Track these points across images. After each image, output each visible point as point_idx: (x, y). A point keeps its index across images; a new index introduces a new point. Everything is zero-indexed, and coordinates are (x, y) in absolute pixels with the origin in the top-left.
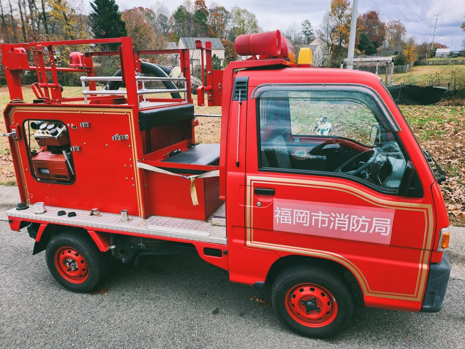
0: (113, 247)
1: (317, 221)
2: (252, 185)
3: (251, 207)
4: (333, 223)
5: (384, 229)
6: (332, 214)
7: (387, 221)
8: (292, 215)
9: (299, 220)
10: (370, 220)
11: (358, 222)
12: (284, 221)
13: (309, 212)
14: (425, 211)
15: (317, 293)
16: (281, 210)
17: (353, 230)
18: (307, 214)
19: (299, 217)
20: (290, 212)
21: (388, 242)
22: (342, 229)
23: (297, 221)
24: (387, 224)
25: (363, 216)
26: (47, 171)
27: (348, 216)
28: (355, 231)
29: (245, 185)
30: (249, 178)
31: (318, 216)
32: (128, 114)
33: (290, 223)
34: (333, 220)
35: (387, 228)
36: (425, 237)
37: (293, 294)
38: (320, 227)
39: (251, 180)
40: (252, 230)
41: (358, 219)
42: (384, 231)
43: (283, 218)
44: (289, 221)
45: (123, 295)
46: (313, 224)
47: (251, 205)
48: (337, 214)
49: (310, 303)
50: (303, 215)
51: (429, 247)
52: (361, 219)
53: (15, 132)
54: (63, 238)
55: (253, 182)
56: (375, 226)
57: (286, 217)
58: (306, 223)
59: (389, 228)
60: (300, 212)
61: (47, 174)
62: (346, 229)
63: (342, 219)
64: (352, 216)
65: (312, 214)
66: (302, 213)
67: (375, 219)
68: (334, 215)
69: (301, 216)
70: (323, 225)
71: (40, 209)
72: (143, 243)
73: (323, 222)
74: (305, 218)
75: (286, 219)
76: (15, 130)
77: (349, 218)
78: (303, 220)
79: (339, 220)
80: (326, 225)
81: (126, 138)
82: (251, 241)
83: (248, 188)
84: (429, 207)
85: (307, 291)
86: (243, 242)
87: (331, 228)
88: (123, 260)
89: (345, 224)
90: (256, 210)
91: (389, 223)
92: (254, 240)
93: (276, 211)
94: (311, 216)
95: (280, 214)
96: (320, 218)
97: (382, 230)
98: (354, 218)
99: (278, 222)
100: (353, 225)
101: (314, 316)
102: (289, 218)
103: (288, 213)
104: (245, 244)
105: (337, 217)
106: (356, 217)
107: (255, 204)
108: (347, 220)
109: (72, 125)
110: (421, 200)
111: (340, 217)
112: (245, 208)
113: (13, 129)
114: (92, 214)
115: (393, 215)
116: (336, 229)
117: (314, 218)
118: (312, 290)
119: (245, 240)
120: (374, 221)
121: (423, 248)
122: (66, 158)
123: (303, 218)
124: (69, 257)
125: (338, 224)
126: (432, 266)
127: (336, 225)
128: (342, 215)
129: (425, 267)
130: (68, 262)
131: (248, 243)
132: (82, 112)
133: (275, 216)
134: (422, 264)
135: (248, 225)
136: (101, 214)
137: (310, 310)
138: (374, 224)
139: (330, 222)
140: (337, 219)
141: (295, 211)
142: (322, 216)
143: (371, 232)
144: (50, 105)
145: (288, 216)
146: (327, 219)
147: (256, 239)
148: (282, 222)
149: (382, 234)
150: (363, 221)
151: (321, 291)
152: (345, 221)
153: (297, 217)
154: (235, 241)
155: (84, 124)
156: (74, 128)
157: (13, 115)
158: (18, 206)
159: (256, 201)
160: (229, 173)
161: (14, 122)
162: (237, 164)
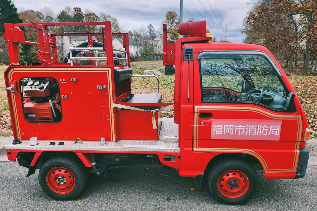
0: (94, 164)
1: (238, 131)
2: (198, 112)
3: (197, 126)
4: (247, 131)
5: (276, 131)
6: (247, 125)
7: (278, 127)
8: (223, 129)
9: (227, 131)
10: (268, 127)
11: (262, 129)
12: (218, 133)
13: (233, 126)
14: (297, 119)
15: (237, 176)
16: (216, 126)
17: (259, 134)
18: (232, 127)
19: (227, 129)
20: (222, 127)
21: (278, 139)
22: (253, 134)
23: (226, 132)
24: (278, 129)
25: (265, 125)
26: (34, 116)
27: (256, 126)
28: (260, 134)
29: (194, 112)
30: (196, 107)
31: (239, 128)
32: (107, 71)
33: (222, 134)
34: (247, 129)
35: (278, 131)
36: (298, 134)
37: (222, 178)
38: (239, 134)
39: (197, 109)
40: (197, 140)
41: (262, 127)
42: (276, 133)
43: (218, 131)
44: (221, 133)
45: (100, 198)
46: (236, 133)
47: (197, 125)
48: (250, 126)
49: (233, 183)
50: (230, 128)
51: (300, 140)
52: (264, 127)
53: (13, 87)
54: (55, 161)
55: (198, 110)
56: (272, 131)
57: (219, 130)
58: (232, 133)
59: (279, 130)
60: (228, 126)
61: (33, 118)
62: (255, 134)
63: (253, 128)
64: (259, 126)
65: (235, 127)
66: (229, 127)
67: (271, 126)
68: (248, 126)
69: (229, 128)
70: (242, 133)
71: (34, 142)
72: (118, 158)
73: (242, 131)
74: (231, 130)
75: (219, 132)
76: (13, 85)
77: (257, 127)
78: (230, 131)
79: (251, 129)
80: (243, 133)
81: (105, 88)
82: (196, 148)
83: (195, 114)
84: (299, 117)
85: (231, 175)
86: (191, 149)
87: (246, 134)
88: (98, 173)
89: (254, 131)
90: (200, 128)
91: (279, 128)
92: (198, 147)
93: (213, 127)
94: (235, 128)
95: (216, 129)
96: (240, 129)
97: (275, 132)
98: (259, 127)
99: (214, 134)
100: (259, 131)
101: (235, 190)
102: (221, 131)
103: (221, 128)
104: (193, 150)
105: (250, 127)
106: (261, 126)
107: (200, 124)
108: (256, 128)
109: (64, 80)
110: (295, 113)
111: (252, 127)
112: (193, 127)
113: (11, 85)
114: (76, 143)
115: (281, 123)
116: (249, 134)
117: (236, 129)
118: (234, 174)
119: (193, 147)
120: (271, 128)
121: (297, 141)
122: (51, 105)
123: (230, 129)
124: (58, 175)
125: (251, 131)
126: (301, 150)
127: (250, 132)
128: (253, 125)
129: (298, 151)
130: (58, 178)
131: (195, 149)
132: (71, 71)
133: (213, 130)
134: (296, 150)
135: (195, 138)
136: (83, 142)
137: (233, 187)
138: (271, 130)
140: (250, 128)
141: (225, 126)
142: (241, 128)
143: (269, 134)
144: (46, 66)
145: (221, 129)
146: (244, 129)
147: (199, 146)
148: (216, 134)
149: (275, 135)
150: (265, 128)
151: (239, 174)
152: (255, 129)
153: (226, 130)
154: (186, 149)
155: (74, 79)
156: (64, 82)
157: (11, 75)
158: (14, 142)
159: (200, 122)
160: (182, 105)
161: (12, 80)
162: (189, 99)
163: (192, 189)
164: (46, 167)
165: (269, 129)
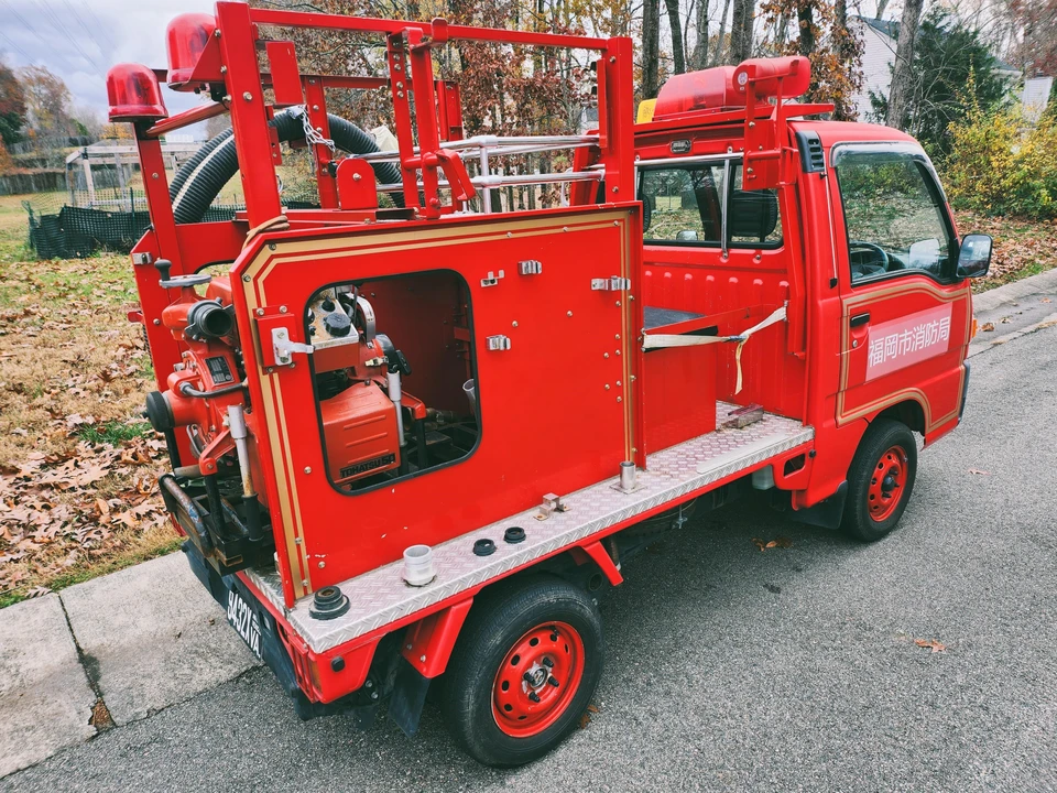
2: (849, 313)
3: (847, 354)
14: (967, 296)
21: (946, 349)
29: (841, 317)
30: (845, 302)
32: (619, 224)
39: (848, 306)
40: (844, 393)
47: (847, 350)
53: (286, 339)
54: (525, 605)
55: (849, 308)
59: (949, 327)
76: (284, 330)
82: (842, 414)
83: (844, 320)
84: (968, 290)
86: (833, 421)
90: (852, 357)
91: (949, 322)
92: (845, 411)
104: (837, 424)
107: (851, 346)
112: (841, 358)
113: (275, 331)
118: (889, 458)
119: (836, 416)
122: (396, 396)
124: (531, 661)
129: (963, 367)
131: (839, 419)
132: (513, 236)
135: (842, 389)
139: (913, 340)
144: (433, 222)
147: (848, 406)
154: (825, 424)
155: (531, 267)
156: (490, 284)
157: (260, 281)
158: (318, 606)
159: (852, 339)
160: (820, 303)
161: (264, 304)
162: (833, 283)
163: (770, 545)
164: (498, 646)
165: (937, 327)
